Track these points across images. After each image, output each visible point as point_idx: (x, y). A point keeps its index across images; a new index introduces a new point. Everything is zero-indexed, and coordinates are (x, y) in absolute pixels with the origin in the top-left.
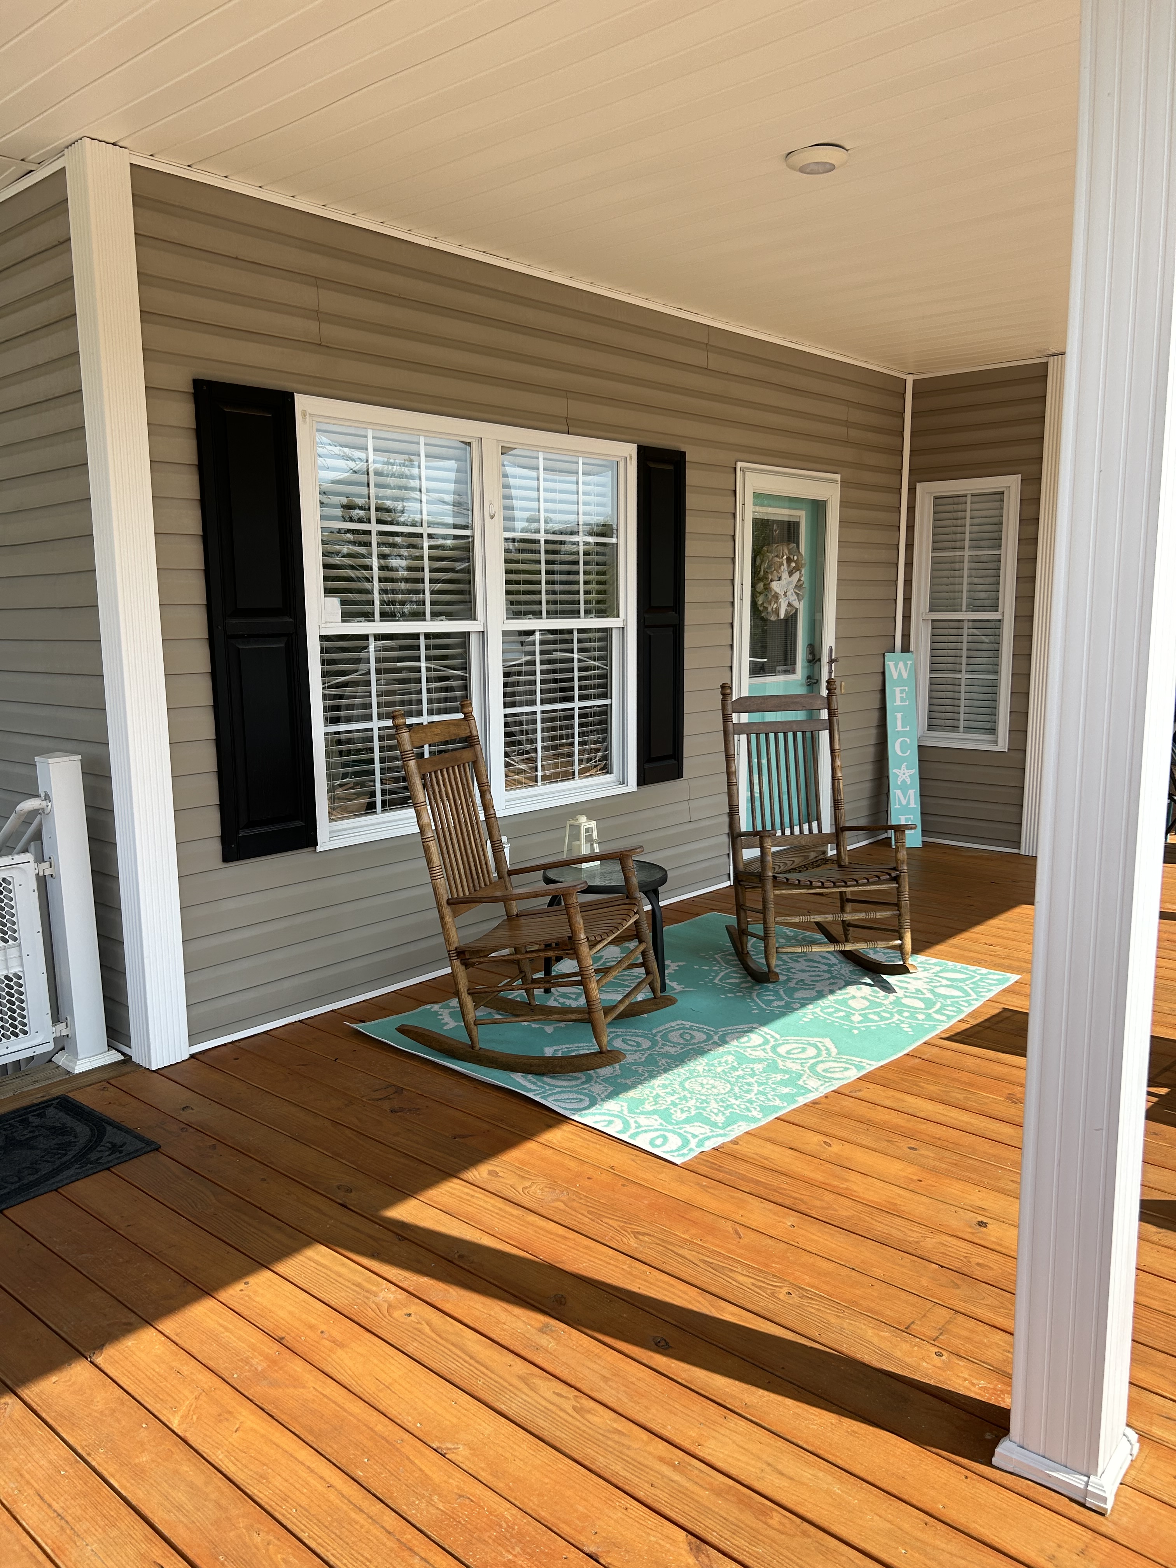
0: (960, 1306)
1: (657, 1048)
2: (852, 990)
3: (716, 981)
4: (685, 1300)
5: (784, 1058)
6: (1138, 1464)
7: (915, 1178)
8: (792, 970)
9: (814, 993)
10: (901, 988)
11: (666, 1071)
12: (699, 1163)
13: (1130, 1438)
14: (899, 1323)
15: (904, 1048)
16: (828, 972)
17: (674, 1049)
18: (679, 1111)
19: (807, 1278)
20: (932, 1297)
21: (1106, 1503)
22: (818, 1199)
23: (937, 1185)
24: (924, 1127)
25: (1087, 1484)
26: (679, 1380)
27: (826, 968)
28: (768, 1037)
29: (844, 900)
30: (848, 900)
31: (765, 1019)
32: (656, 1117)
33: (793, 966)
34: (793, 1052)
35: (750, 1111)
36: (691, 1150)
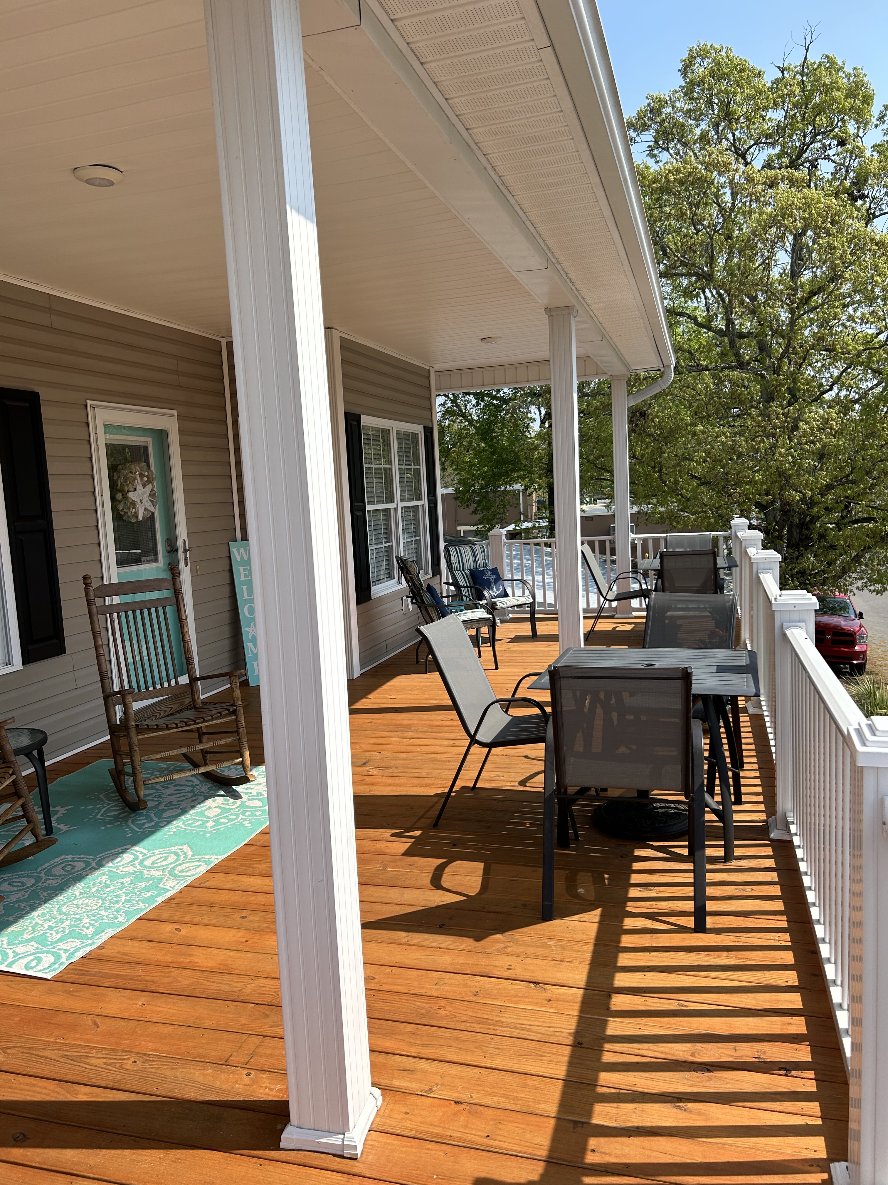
0: (266, 1031)
1: (40, 884)
2: (209, 802)
3: (98, 817)
4: (45, 1094)
5: (149, 868)
6: (381, 1113)
7: (244, 940)
8: (163, 796)
9: (179, 811)
10: (246, 793)
11: (46, 901)
12: (68, 973)
13: (375, 1095)
14: (221, 1059)
15: (244, 841)
16: (192, 791)
17: (55, 881)
18: (54, 933)
19: (151, 1045)
20: (248, 1030)
21: (356, 1150)
22: (167, 977)
23: (259, 941)
24: (253, 898)
25: (343, 1140)
26: (34, 1165)
27: (189, 789)
28: (138, 854)
29: (201, 734)
30: (205, 734)
31: (136, 840)
32: (33, 943)
33: (163, 792)
34: (157, 861)
35: (117, 918)
36: (62, 963)
